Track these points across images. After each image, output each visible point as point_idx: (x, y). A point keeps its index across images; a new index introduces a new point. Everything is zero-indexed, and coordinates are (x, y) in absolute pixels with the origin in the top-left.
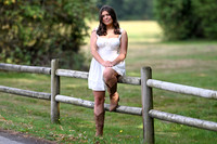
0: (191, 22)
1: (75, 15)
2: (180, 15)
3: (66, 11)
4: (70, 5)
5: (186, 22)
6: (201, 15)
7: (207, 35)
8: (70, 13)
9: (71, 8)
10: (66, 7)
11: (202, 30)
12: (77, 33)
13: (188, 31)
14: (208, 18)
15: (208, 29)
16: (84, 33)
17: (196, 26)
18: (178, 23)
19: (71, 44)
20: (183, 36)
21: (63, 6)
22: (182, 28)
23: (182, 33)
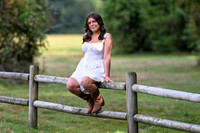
0: (138, 36)
1: (31, 24)
2: (127, 27)
3: (22, 21)
4: (26, 13)
5: (134, 35)
6: (149, 27)
7: (155, 48)
8: (26, 22)
9: (27, 17)
10: (22, 16)
11: (150, 44)
12: (31, 43)
13: (136, 45)
14: (157, 31)
15: (156, 43)
16: (38, 43)
17: (144, 39)
18: (125, 36)
19: (26, 54)
20: (130, 49)
21: (19, 15)
22: (130, 42)
23: (129, 46)
